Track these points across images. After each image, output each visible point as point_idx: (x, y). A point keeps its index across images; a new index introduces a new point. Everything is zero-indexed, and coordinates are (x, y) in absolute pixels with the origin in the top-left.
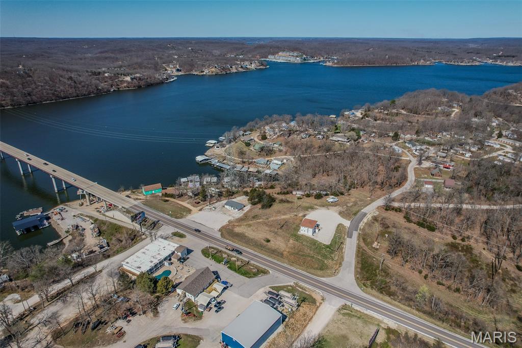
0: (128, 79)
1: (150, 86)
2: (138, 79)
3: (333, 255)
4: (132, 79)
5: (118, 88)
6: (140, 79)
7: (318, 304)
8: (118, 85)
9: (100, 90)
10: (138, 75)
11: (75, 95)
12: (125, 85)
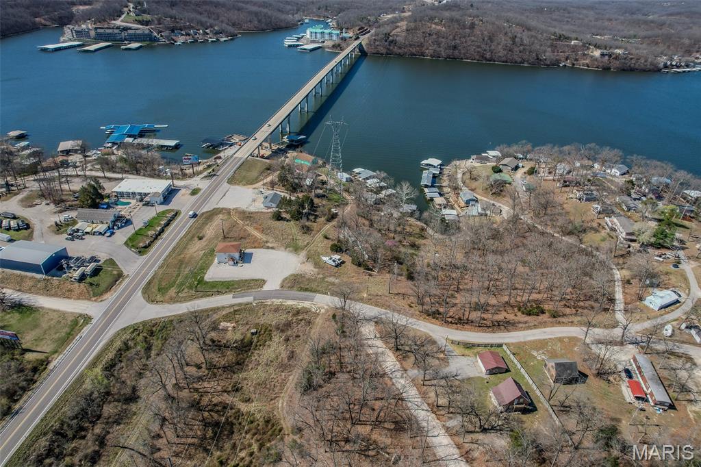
0: (597, 53)
1: (628, 70)
2: (613, 56)
3: (186, 290)
4: (603, 55)
5: (574, 64)
6: (617, 57)
7: (94, 299)
8: (576, 60)
9: (541, 60)
10: (618, 51)
11: (504, 59)
12: (587, 61)
